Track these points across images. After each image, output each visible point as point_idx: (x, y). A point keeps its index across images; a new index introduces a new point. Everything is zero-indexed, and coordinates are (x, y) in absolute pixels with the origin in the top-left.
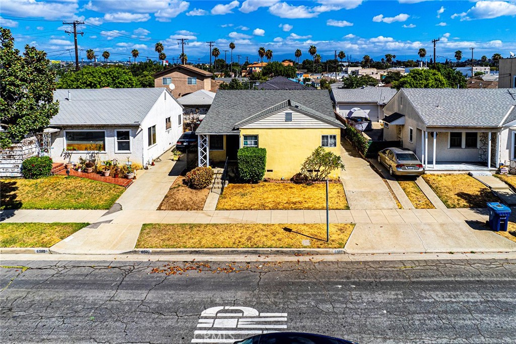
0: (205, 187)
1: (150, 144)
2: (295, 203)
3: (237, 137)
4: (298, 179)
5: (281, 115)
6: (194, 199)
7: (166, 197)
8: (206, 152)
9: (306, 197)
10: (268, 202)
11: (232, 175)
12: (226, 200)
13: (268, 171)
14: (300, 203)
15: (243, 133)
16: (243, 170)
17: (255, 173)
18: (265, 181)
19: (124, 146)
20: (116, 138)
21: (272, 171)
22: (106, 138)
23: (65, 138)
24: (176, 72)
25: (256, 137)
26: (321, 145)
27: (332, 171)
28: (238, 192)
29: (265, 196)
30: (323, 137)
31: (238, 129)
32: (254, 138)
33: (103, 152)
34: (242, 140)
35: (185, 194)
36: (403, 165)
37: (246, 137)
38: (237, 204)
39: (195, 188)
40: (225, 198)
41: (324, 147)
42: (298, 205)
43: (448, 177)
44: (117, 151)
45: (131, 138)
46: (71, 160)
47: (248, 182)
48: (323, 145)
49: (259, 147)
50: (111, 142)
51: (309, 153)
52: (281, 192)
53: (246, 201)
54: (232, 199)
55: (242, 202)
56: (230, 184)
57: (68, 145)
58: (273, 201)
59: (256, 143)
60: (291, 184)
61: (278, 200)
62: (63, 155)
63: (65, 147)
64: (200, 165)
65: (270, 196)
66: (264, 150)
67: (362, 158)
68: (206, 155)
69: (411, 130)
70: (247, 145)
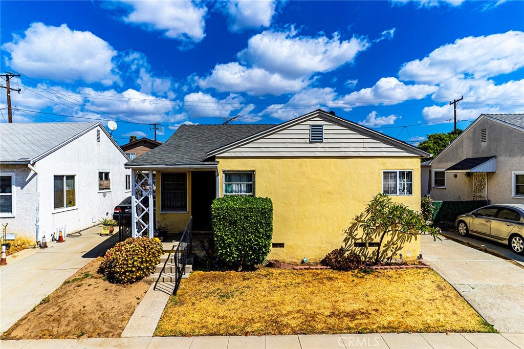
0: (139, 279)
4: (340, 262)
8: (147, 206)
9: (373, 299)
10: (284, 312)
11: (201, 254)
13: (275, 245)
15: (223, 166)
16: (223, 240)
17: (251, 248)
18: (270, 265)
24: (141, 147)
25: (249, 176)
26: (382, 192)
27: (406, 245)
28: (212, 288)
30: (386, 174)
31: (213, 158)
32: (245, 177)
37: (229, 176)
38: (210, 321)
40: (182, 303)
41: (389, 197)
45: (15, 188)
47: (234, 267)
48: (386, 192)
49: (257, 196)
51: (360, 208)
53: (232, 310)
54: (197, 306)
55: (221, 314)
56: (196, 273)
58: (299, 311)
59: (251, 188)
61: (308, 307)
64: (136, 234)
65: (288, 298)
68: (147, 214)
70: (231, 192)
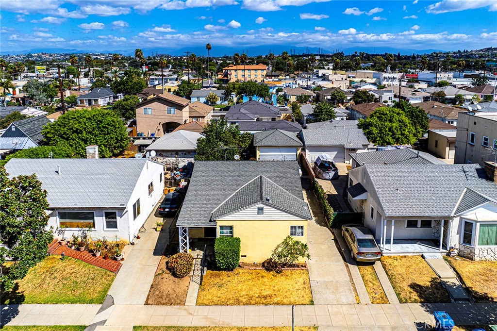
0: (186, 275)
1: (135, 217)
2: (266, 297)
3: (215, 229)
5: (254, 208)
6: (177, 290)
7: (152, 286)
8: (186, 239)
9: (276, 288)
10: (242, 295)
11: (209, 260)
12: (204, 293)
14: (271, 296)
15: (219, 224)
16: (219, 261)
17: (231, 264)
18: (241, 267)
19: (112, 225)
20: (104, 218)
21: (245, 256)
22: (95, 218)
23: (57, 217)
24: (156, 102)
25: (231, 227)
26: (289, 235)
28: (215, 282)
29: (239, 288)
30: (292, 227)
31: (215, 221)
32: (229, 228)
33: (93, 229)
34: (218, 230)
35: (168, 283)
36: (363, 253)
37: (222, 228)
38: (215, 299)
39: (177, 277)
40: (204, 290)
41: (293, 237)
42: (268, 300)
43: (403, 259)
44: (106, 229)
45: (118, 218)
46: (65, 236)
47: (225, 270)
48: (292, 234)
49: (234, 236)
50: (100, 221)
51: (279, 242)
52: (253, 283)
53: (222, 293)
54: (210, 292)
55: (219, 296)
56: (208, 271)
57: (62, 224)
58: (247, 295)
59: (231, 232)
60: (263, 271)
61: (251, 293)
62: (57, 232)
63: (59, 226)
64: (181, 251)
65: (244, 287)
66: (238, 240)
67: (328, 227)
68: (186, 243)
69: (372, 209)
70: (223, 234)
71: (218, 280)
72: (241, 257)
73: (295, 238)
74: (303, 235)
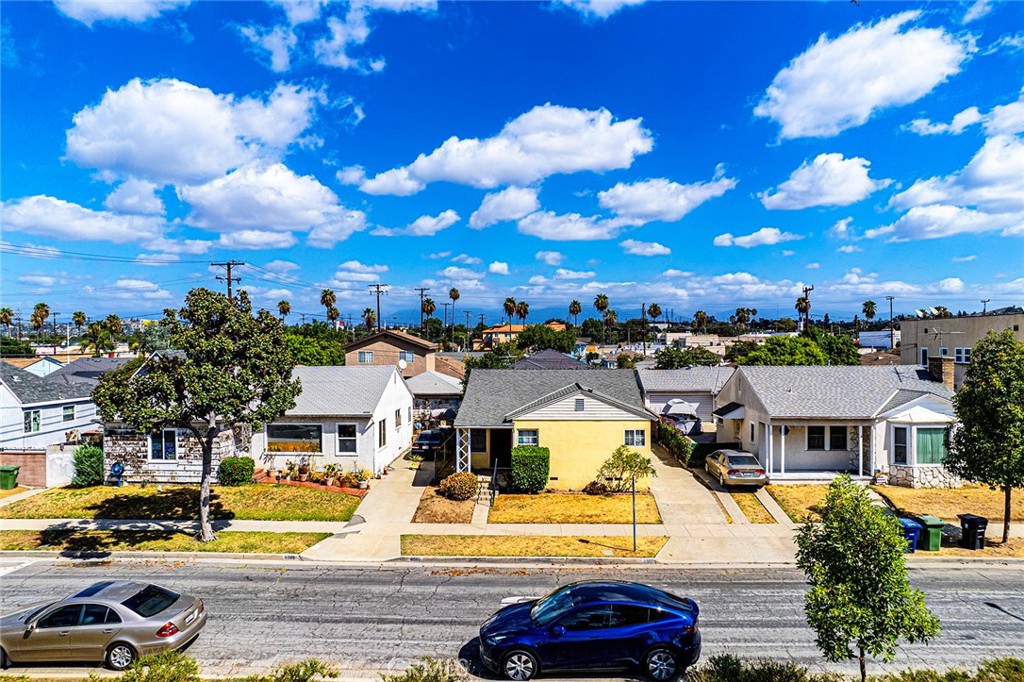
0: (468, 498)
1: (380, 446)
2: (591, 517)
3: (509, 432)
4: (593, 490)
5: (570, 401)
6: (457, 511)
7: (418, 509)
8: (467, 452)
9: (605, 509)
10: (554, 515)
11: (503, 484)
12: (499, 513)
14: (598, 516)
15: (518, 426)
16: (519, 475)
17: (536, 480)
18: (549, 491)
19: (348, 446)
20: (337, 434)
21: (556, 479)
22: (323, 435)
23: (266, 433)
24: (380, 343)
25: (535, 432)
26: (624, 444)
27: (640, 480)
28: (514, 503)
29: (551, 508)
30: (627, 432)
31: (511, 421)
32: (532, 433)
33: (320, 454)
34: (516, 435)
35: (443, 505)
36: (737, 471)
37: (521, 432)
38: (515, 517)
39: (456, 499)
40: (498, 510)
41: (628, 447)
42: (595, 519)
43: (802, 488)
44: (338, 453)
45: (358, 434)
46: (275, 465)
47: (526, 492)
48: (627, 444)
49: (540, 446)
50: (331, 440)
51: (608, 456)
53: (526, 513)
54: (507, 511)
55: (520, 515)
56: (501, 495)
57: (270, 444)
58: (562, 514)
59: (535, 441)
60: (583, 495)
61: (568, 512)
62: (263, 457)
63: (266, 447)
64: (459, 470)
66: (546, 450)
67: (683, 467)
68: (466, 457)
69: (753, 426)
70: (523, 443)
71: (517, 501)
72: (549, 481)
73: (633, 449)
74: (643, 444)
